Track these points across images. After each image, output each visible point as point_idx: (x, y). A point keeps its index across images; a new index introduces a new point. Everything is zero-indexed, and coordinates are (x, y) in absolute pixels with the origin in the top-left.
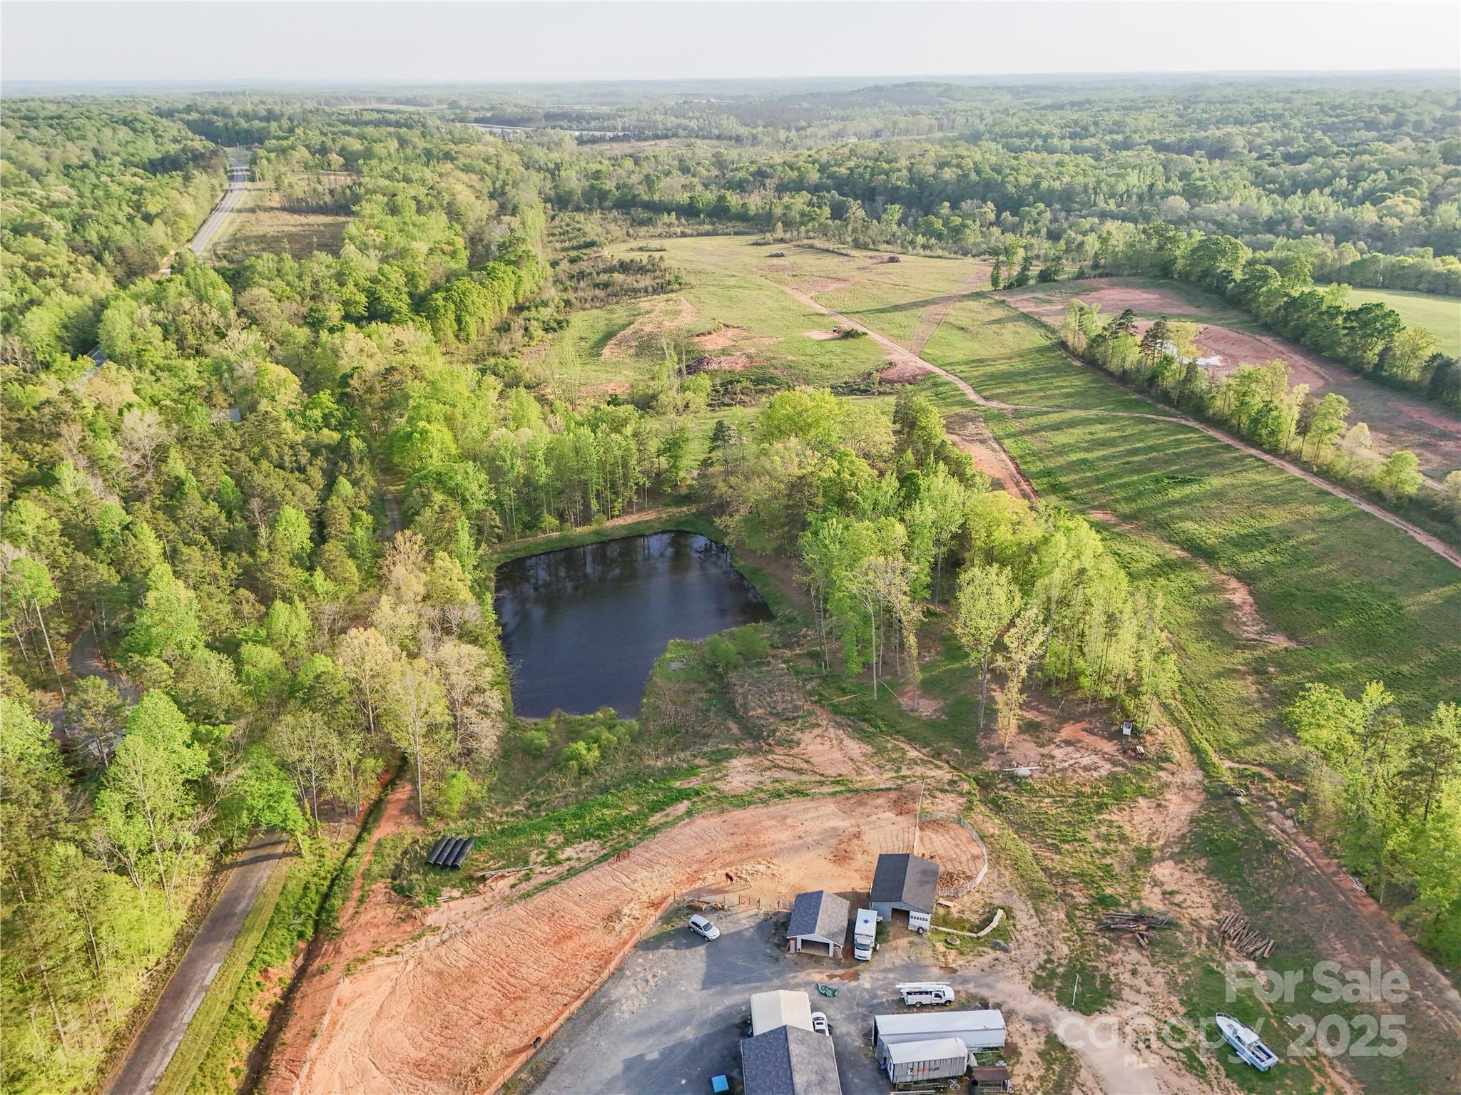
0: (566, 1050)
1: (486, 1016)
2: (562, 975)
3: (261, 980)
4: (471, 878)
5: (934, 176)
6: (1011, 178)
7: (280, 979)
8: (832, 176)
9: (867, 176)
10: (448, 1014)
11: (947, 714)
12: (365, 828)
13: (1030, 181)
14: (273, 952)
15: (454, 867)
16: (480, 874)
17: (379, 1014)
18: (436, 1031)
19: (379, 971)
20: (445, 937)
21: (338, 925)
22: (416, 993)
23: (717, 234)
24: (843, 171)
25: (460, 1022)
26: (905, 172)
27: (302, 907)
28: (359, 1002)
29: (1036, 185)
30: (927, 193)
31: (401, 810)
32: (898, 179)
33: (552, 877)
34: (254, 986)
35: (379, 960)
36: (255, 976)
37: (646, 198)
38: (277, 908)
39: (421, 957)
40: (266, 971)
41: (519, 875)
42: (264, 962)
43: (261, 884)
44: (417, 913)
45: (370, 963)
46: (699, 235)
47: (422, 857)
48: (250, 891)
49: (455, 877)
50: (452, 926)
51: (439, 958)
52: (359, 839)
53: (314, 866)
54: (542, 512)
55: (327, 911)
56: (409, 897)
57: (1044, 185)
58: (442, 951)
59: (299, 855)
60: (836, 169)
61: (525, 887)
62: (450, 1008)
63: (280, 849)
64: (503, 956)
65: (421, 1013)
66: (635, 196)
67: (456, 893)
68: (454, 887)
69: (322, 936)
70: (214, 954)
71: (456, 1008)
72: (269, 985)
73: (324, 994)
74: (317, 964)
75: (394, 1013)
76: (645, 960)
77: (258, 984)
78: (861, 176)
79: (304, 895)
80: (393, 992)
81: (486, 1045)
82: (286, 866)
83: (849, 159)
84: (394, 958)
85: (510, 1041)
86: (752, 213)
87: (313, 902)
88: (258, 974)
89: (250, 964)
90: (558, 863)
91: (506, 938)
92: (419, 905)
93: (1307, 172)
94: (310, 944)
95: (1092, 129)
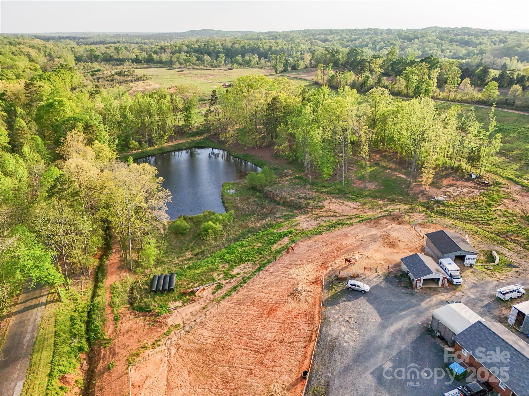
0: (329, 375)
1: (252, 367)
2: (287, 331)
3: (61, 385)
4: (184, 294)
5: (232, 47)
6: (261, 46)
7: (76, 382)
8: (192, 48)
9: (206, 47)
10: (223, 373)
11: (383, 186)
12: (97, 281)
13: (268, 47)
14: (65, 363)
15: (171, 290)
16: (190, 290)
17: (168, 385)
18: (221, 387)
19: (152, 359)
20: (187, 328)
21: (106, 337)
22: (189, 366)
23: (151, 68)
24: (196, 46)
25: (236, 376)
26: (220, 46)
27: (75, 331)
28: (149, 382)
29: (270, 49)
30: (230, 53)
31: (118, 268)
32: (219, 48)
33: (235, 284)
34: (58, 390)
35: (149, 352)
36: (56, 383)
37: (116, 57)
38: (56, 334)
39: (177, 344)
40: (63, 377)
41: (213, 287)
42: (61, 371)
43: (37, 322)
44: (160, 319)
45: (142, 355)
46: (144, 68)
47: (146, 289)
48: (30, 328)
49: (174, 295)
50: (188, 322)
51: (191, 341)
52: (96, 287)
53: (72, 306)
54: (130, 140)
55: (93, 331)
56: (149, 311)
57: (273, 48)
58: (191, 337)
59: (60, 300)
60: (192, 46)
61: (221, 292)
62: (221, 369)
63: (43, 300)
64: (237, 330)
65: (202, 378)
66: (111, 57)
67: (178, 304)
68: (175, 300)
69: (96, 347)
70: (15, 376)
71: (226, 368)
72: (69, 387)
73: (119, 382)
74: (101, 365)
75: (180, 383)
76: (336, 310)
77: (61, 388)
78: (204, 47)
79: (73, 324)
80: (170, 369)
81: (267, 386)
82: (51, 309)
83: (197, 43)
84: (158, 349)
85: (282, 379)
86: (164, 60)
87: (81, 327)
88: (58, 381)
89: (50, 375)
90: (233, 277)
91: (231, 320)
92: (159, 314)
93: (358, 43)
94: (88, 354)
95: (279, 37)
